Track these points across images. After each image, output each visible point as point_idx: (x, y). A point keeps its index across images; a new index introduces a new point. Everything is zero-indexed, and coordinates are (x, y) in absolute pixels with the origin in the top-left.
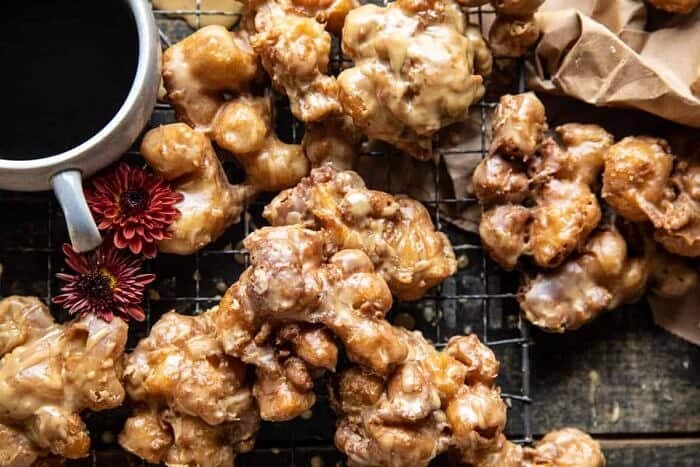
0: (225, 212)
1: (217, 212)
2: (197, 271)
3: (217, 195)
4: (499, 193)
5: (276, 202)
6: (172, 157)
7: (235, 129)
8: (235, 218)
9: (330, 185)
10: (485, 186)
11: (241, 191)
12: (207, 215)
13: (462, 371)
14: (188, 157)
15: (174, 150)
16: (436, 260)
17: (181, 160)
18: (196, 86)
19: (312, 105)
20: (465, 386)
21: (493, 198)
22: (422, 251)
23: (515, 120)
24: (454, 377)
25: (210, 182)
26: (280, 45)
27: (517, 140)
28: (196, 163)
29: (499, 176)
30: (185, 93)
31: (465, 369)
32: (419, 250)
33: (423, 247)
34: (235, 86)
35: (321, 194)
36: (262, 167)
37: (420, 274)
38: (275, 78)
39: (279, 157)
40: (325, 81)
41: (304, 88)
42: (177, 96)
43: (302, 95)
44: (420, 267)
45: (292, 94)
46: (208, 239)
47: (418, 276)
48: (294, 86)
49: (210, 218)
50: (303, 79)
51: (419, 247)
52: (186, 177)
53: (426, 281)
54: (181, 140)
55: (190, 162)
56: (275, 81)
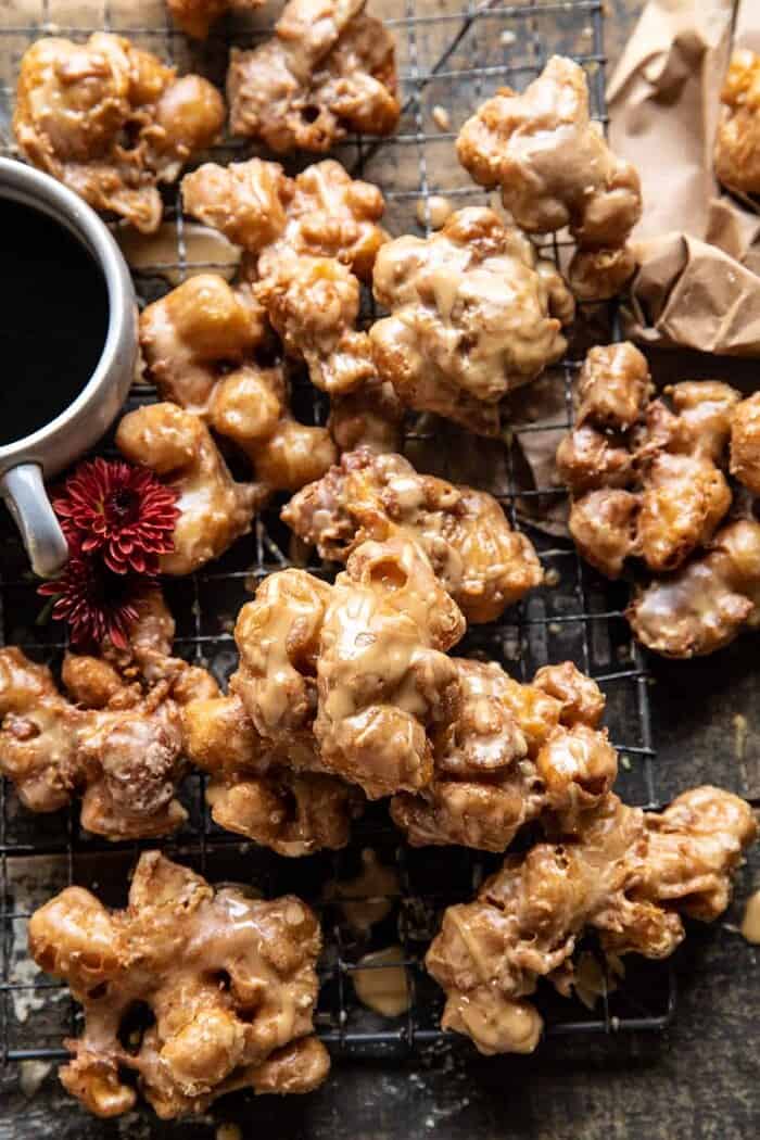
0: (230, 517)
1: (220, 516)
2: (196, 603)
3: (219, 497)
4: (591, 473)
5: (299, 500)
6: (157, 445)
7: (238, 405)
8: (244, 527)
9: (368, 472)
10: (572, 466)
11: (250, 491)
12: (207, 519)
13: (555, 707)
14: (179, 444)
15: (160, 435)
16: (514, 564)
17: (170, 450)
18: (185, 354)
19: (338, 371)
20: (560, 727)
21: (583, 482)
22: (494, 553)
23: (607, 377)
24: (544, 715)
25: (209, 477)
26: (292, 293)
27: (612, 402)
28: (189, 451)
29: (591, 452)
30: (171, 363)
31: (559, 704)
32: (490, 551)
33: (495, 547)
34: (234, 353)
35: (357, 483)
36: (276, 457)
37: (495, 583)
38: (288, 336)
39: (297, 443)
40: (353, 338)
41: (326, 346)
42: (162, 370)
43: (324, 357)
44: (494, 572)
45: (311, 357)
46: (208, 552)
47: (492, 585)
48: (313, 346)
49: (211, 525)
50: (323, 335)
51: (489, 548)
52: (177, 472)
53: (502, 593)
54: (168, 422)
55: (182, 451)
56: (288, 342)
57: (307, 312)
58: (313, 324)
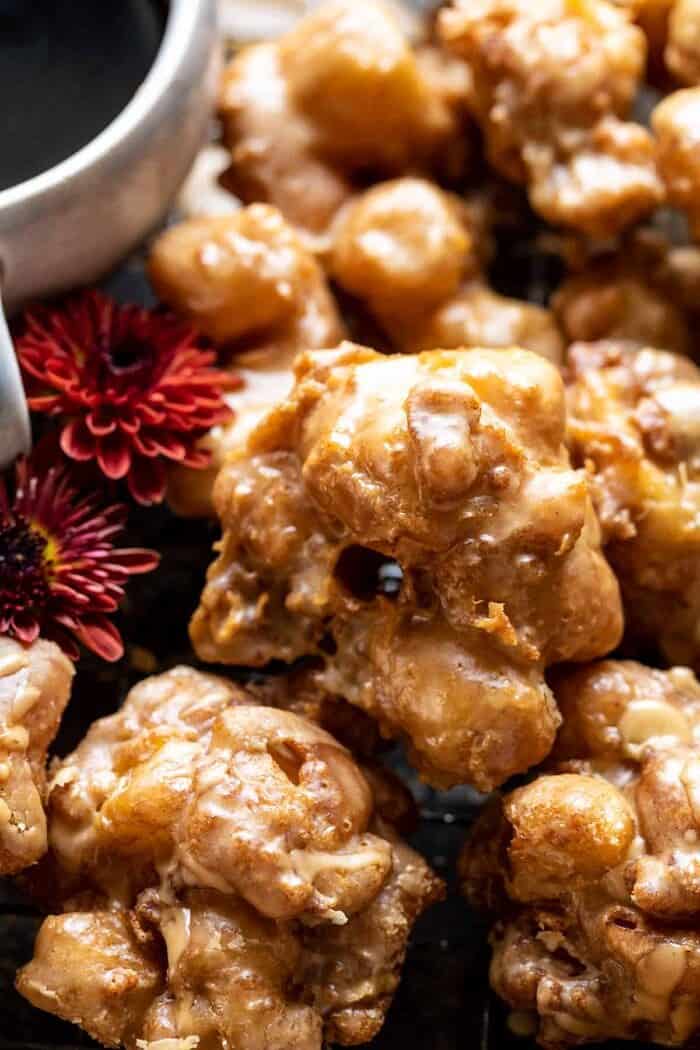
6: (226, 271)
7: (389, 224)
9: (619, 376)
14: (266, 274)
15: (233, 253)
17: (250, 286)
18: (300, 134)
28: (284, 290)
30: (273, 148)
34: (393, 149)
35: (591, 392)
38: (499, 114)
40: (623, 133)
41: (570, 138)
42: (252, 160)
43: (563, 158)
45: (536, 156)
48: (544, 137)
54: (252, 233)
55: (270, 288)
56: (496, 126)
57: (541, 66)
58: (548, 90)
